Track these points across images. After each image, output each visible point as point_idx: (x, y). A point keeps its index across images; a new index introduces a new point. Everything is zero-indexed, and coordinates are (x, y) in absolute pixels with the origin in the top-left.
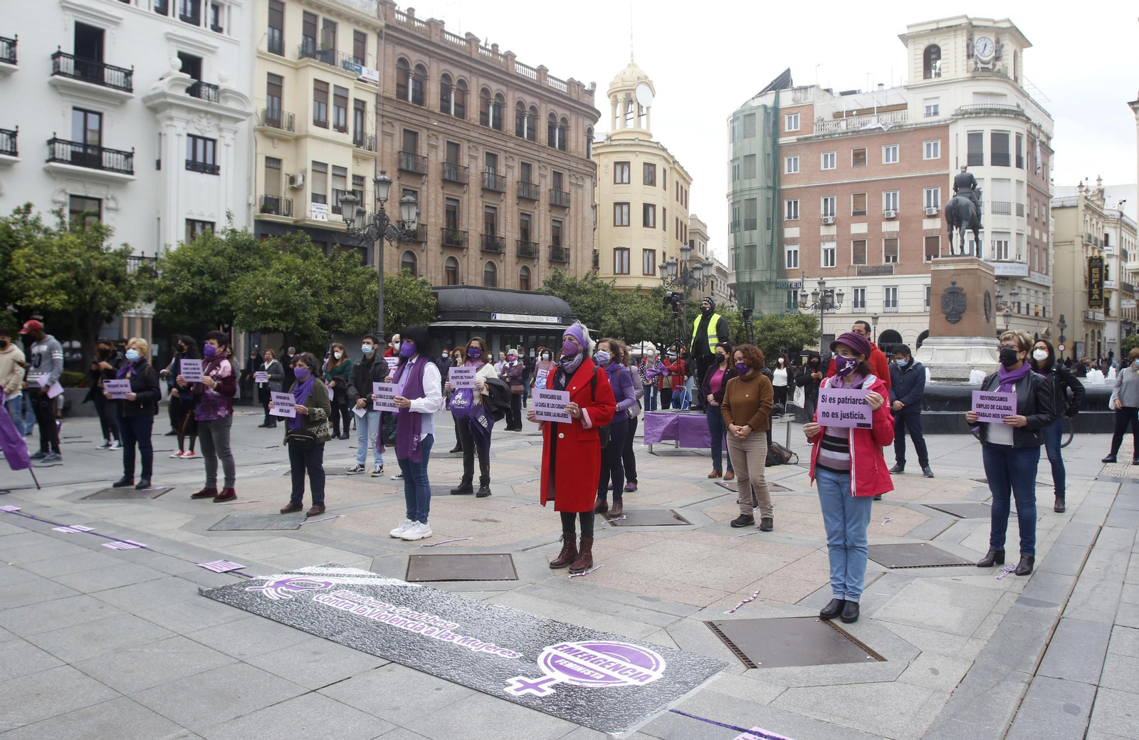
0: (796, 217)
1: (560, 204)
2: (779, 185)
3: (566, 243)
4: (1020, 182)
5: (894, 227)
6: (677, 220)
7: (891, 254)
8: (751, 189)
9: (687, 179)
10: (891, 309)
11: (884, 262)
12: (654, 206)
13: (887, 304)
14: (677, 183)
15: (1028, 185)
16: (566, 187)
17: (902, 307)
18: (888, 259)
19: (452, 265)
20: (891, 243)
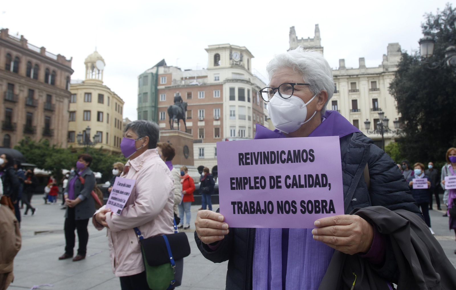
0: (164, 119)
2: (157, 105)
4: (249, 108)
5: (201, 124)
6: (116, 119)
7: (201, 134)
8: (145, 107)
9: (122, 102)
10: (202, 157)
11: (199, 138)
12: (102, 113)
13: (200, 155)
14: (116, 104)
15: (253, 109)
17: (207, 156)
18: (200, 137)
20: (201, 130)
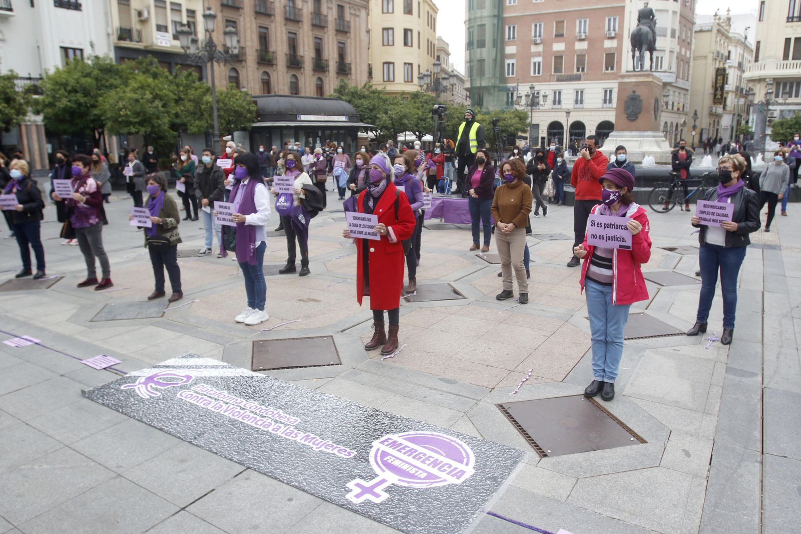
0: (514, 38)
1: (343, 30)
2: (502, 14)
3: (349, 59)
4: (674, 13)
5: (583, 46)
6: (428, 40)
7: (581, 65)
8: (481, 17)
9: (435, 10)
10: (579, 106)
11: (575, 72)
12: (411, 30)
13: (576, 102)
14: (428, 13)
15: (681, 15)
16: (347, 17)
17: (587, 103)
18: (578, 70)
19: (266, 77)
20: (581, 59)
